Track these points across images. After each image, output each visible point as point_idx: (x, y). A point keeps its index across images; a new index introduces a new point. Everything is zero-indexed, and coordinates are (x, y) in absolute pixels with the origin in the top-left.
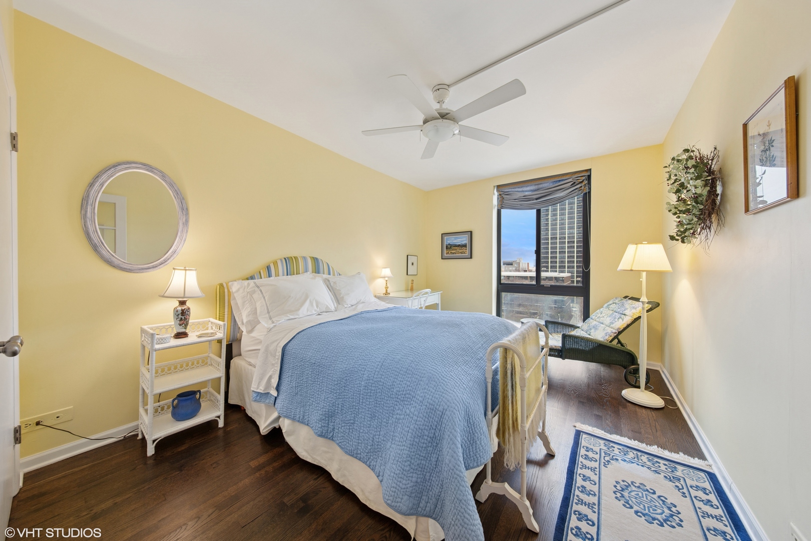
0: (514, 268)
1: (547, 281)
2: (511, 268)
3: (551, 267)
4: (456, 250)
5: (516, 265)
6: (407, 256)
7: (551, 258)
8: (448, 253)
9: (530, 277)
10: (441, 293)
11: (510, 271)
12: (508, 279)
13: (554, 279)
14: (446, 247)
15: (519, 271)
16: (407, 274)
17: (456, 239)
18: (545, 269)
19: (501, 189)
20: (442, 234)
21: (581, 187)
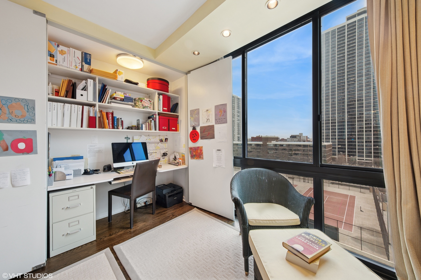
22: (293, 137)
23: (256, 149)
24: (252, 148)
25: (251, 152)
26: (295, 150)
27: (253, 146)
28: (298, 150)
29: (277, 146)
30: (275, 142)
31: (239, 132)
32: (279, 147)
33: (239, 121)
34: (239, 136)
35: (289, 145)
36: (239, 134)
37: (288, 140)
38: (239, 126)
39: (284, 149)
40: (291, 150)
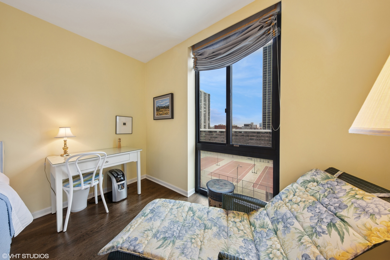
0: (249, 128)
1: (265, 134)
2: (248, 128)
3: (268, 127)
4: (162, 111)
5: (250, 126)
6: (116, 116)
7: (268, 122)
8: (158, 114)
9: (257, 132)
10: (140, 151)
11: (248, 129)
12: (246, 133)
13: (269, 133)
14: (157, 109)
15: (252, 129)
16: (116, 134)
17: (162, 101)
18: (265, 128)
19: (196, 50)
20: (154, 98)
21: (270, 29)
22: (246, 125)
23: (220, 135)
24: (217, 135)
25: (216, 137)
26: (251, 136)
27: (218, 133)
28: (253, 136)
29: (237, 132)
30: (235, 129)
31: (205, 121)
32: (238, 134)
33: (205, 112)
34: (205, 124)
35: (246, 132)
36: (205, 123)
37: (243, 128)
38: (205, 116)
39: (243, 135)
40: (248, 136)
